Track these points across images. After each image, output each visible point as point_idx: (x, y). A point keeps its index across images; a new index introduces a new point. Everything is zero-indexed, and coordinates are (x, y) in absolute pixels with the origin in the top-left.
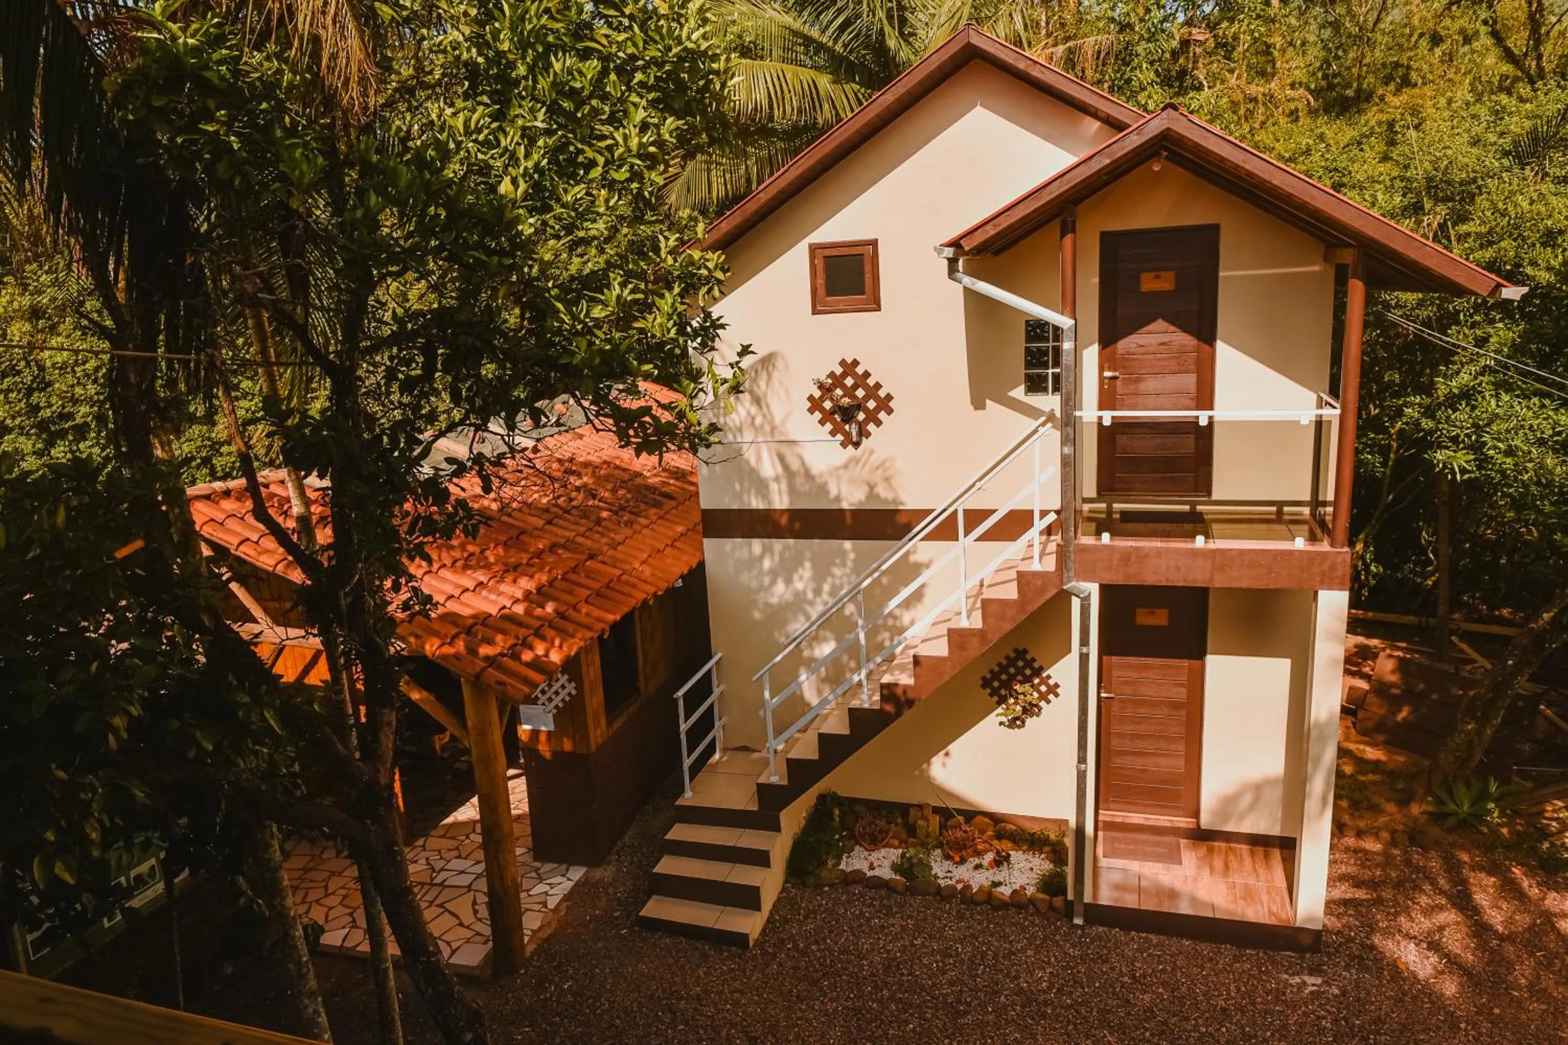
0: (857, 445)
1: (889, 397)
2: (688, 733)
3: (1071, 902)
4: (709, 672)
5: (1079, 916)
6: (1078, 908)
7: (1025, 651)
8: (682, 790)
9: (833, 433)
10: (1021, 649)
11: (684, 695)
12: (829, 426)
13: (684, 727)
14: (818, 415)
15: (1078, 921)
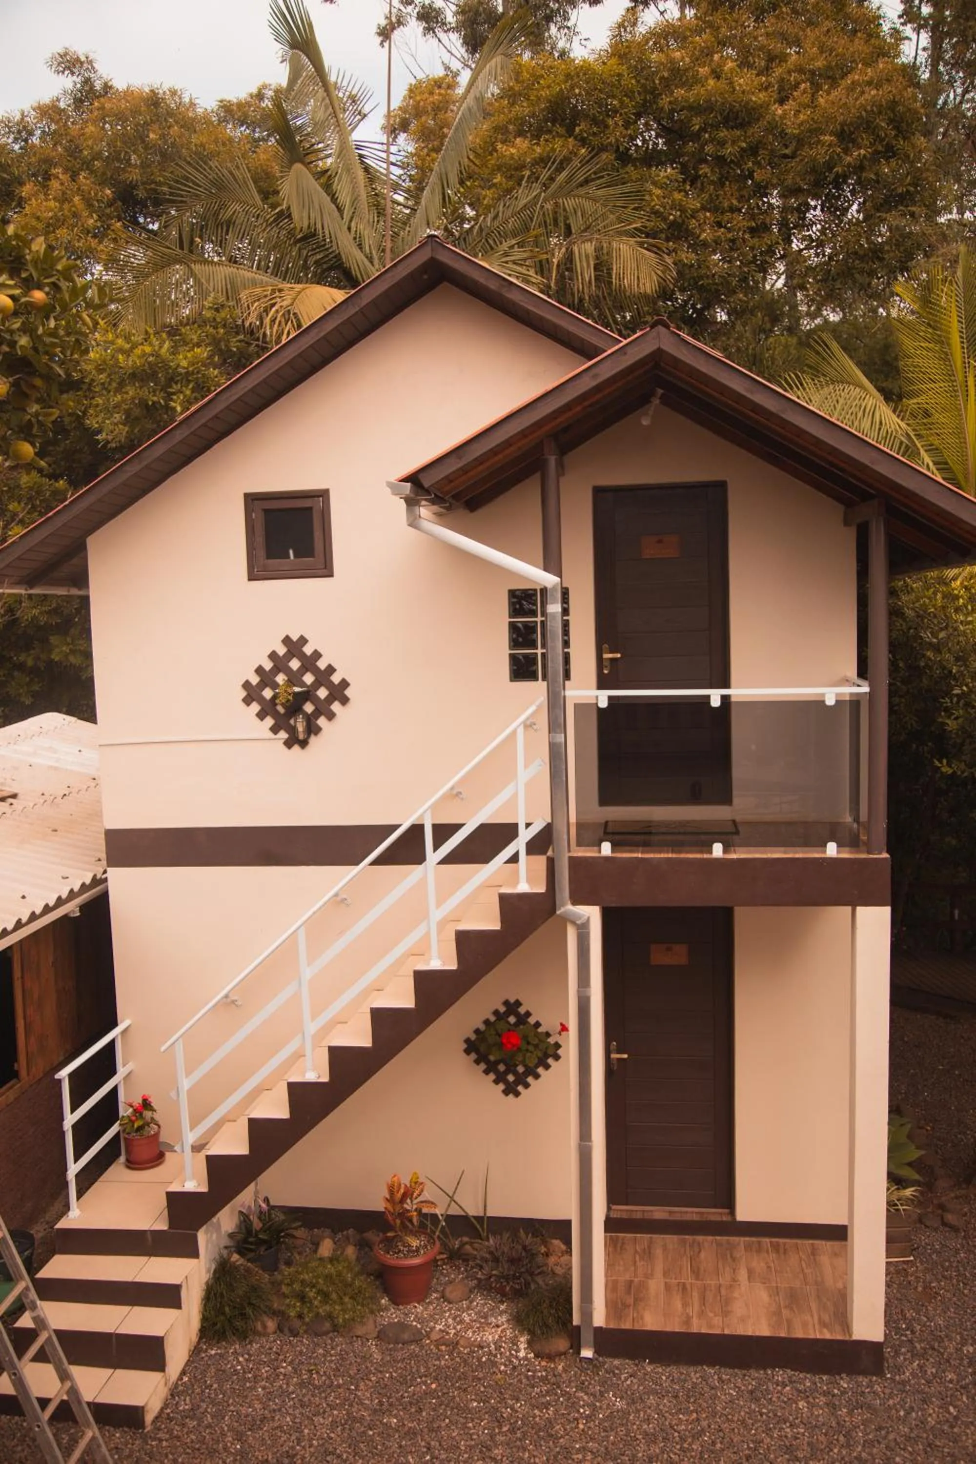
0: (304, 744)
1: (345, 684)
2: (75, 1127)
3: (578, 1328)
4: (112, 1043)
5: (587, 1346)
6: (587, 1336)
7: (518, 1003)
8: (67, 1207)
9: (275, 730)
10: (512, 1001)
11: (71, 1076)
12: (269, 721)
13: (70, 1119)
14: (255, 707)
15: (587, 1353)
